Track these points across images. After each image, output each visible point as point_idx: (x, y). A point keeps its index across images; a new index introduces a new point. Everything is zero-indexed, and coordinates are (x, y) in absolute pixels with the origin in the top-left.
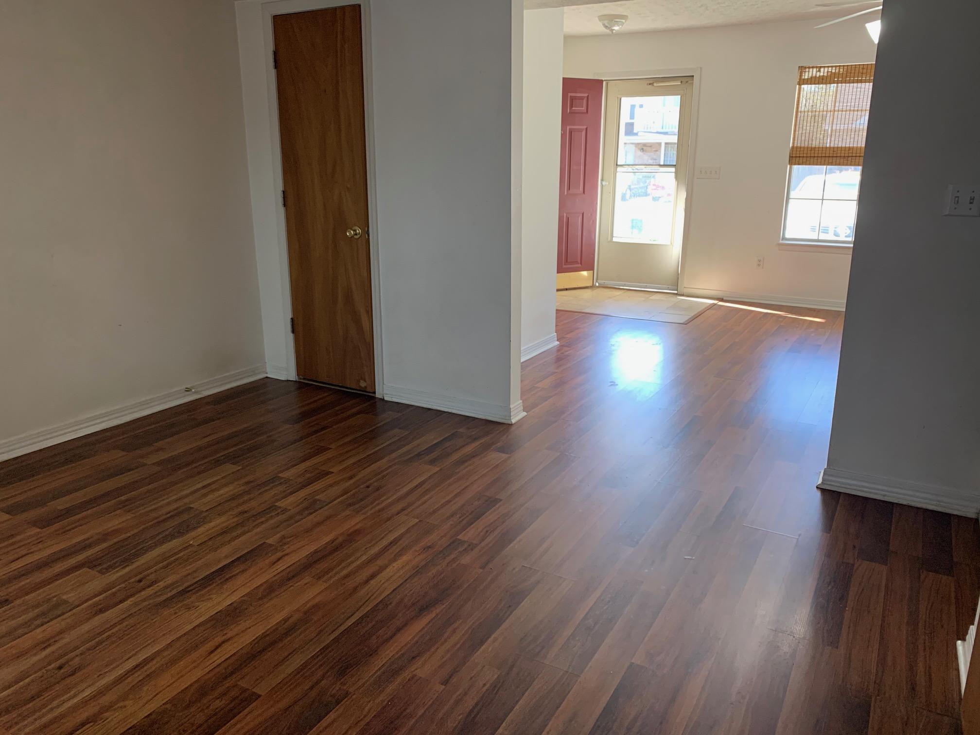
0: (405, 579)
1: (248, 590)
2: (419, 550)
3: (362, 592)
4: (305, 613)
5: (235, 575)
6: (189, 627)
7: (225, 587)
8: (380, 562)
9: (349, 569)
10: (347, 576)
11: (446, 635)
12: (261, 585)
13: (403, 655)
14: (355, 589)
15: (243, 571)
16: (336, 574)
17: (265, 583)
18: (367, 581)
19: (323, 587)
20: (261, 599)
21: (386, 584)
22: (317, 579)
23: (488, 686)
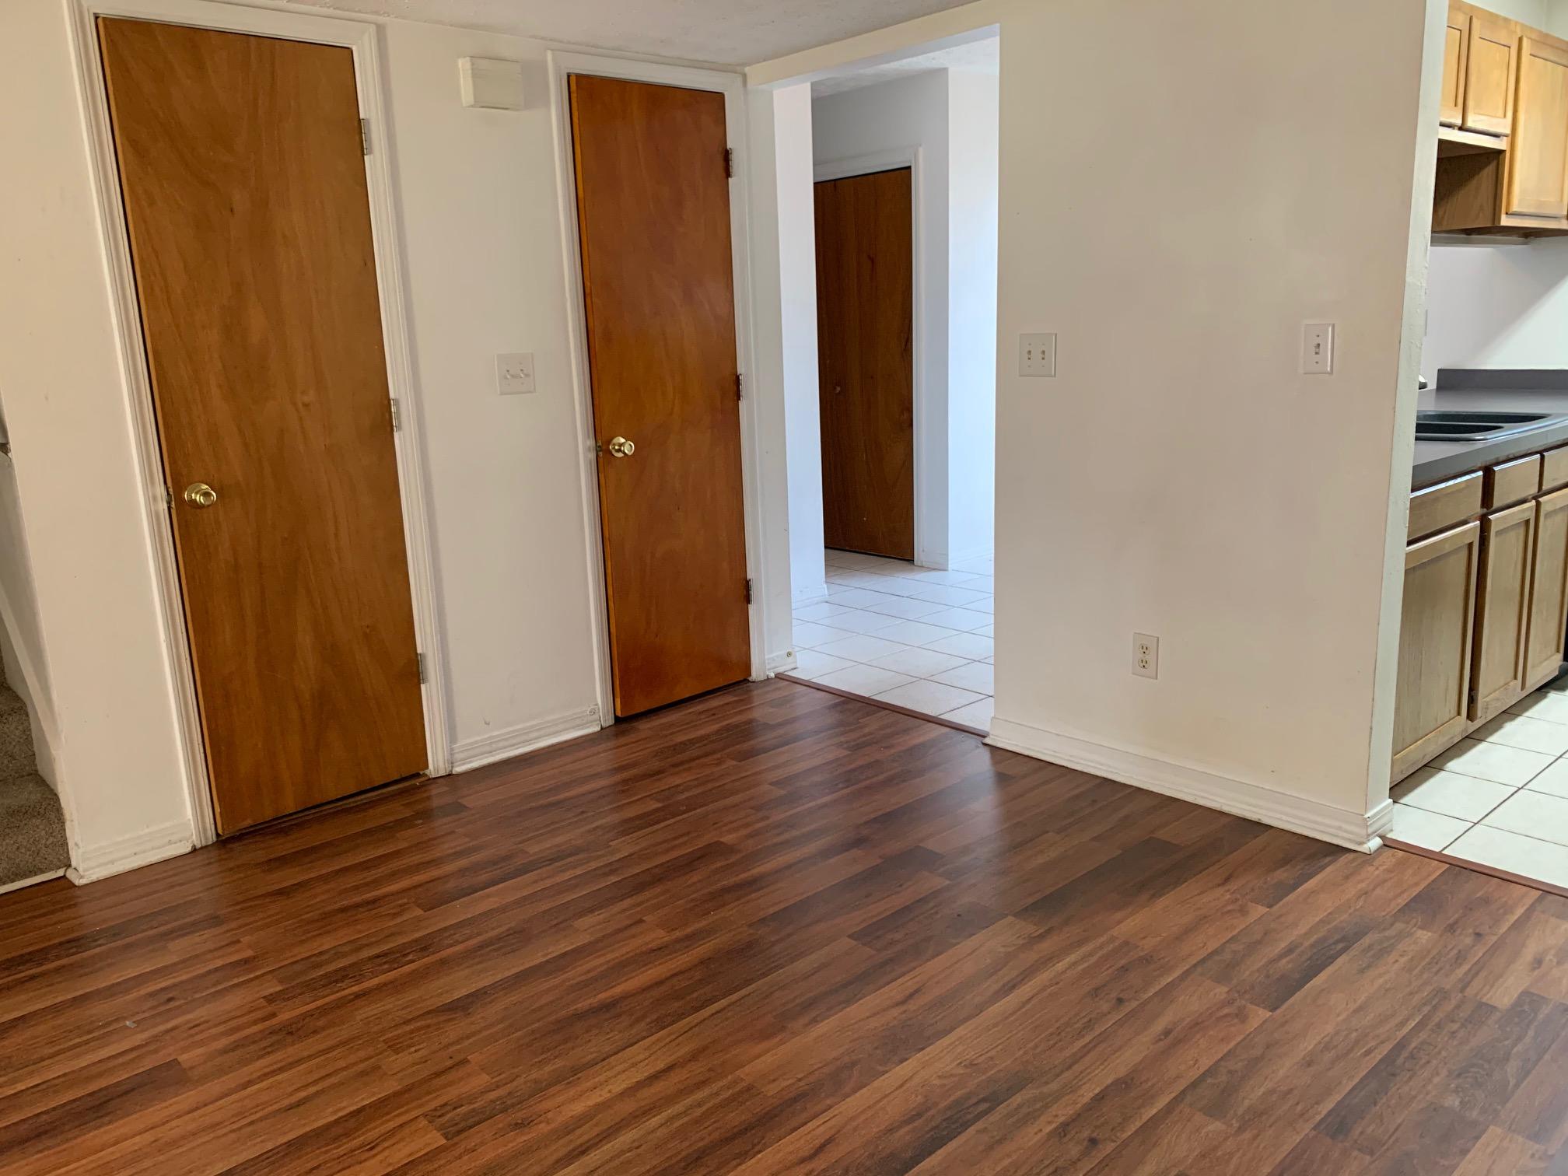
0: (604, 1063)
1: (876, 1084)
2: (541, 1122)
3: (685, 1050)
4: (783, 1028)
5: (907, 1122)
6: (960, 1031)
7: (920, 1099)
8: (629, 1106)
9: (688, 1101)
10: (703, 1084)
11: (605, 967)
12: (855, 1091)
13: (670, 954)
14: (694, 1057)
15: (891, 1130)
16: (717, 1094)
17: (848, 1096)
18: (669, 1069)
19: (747, 1069)
20: (854, 1064)
21: (642, 1057)
22: (754, 1087)
23: (597, 913)
